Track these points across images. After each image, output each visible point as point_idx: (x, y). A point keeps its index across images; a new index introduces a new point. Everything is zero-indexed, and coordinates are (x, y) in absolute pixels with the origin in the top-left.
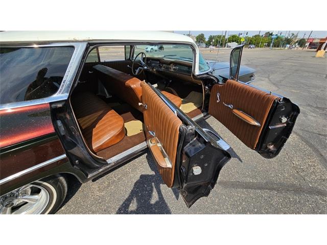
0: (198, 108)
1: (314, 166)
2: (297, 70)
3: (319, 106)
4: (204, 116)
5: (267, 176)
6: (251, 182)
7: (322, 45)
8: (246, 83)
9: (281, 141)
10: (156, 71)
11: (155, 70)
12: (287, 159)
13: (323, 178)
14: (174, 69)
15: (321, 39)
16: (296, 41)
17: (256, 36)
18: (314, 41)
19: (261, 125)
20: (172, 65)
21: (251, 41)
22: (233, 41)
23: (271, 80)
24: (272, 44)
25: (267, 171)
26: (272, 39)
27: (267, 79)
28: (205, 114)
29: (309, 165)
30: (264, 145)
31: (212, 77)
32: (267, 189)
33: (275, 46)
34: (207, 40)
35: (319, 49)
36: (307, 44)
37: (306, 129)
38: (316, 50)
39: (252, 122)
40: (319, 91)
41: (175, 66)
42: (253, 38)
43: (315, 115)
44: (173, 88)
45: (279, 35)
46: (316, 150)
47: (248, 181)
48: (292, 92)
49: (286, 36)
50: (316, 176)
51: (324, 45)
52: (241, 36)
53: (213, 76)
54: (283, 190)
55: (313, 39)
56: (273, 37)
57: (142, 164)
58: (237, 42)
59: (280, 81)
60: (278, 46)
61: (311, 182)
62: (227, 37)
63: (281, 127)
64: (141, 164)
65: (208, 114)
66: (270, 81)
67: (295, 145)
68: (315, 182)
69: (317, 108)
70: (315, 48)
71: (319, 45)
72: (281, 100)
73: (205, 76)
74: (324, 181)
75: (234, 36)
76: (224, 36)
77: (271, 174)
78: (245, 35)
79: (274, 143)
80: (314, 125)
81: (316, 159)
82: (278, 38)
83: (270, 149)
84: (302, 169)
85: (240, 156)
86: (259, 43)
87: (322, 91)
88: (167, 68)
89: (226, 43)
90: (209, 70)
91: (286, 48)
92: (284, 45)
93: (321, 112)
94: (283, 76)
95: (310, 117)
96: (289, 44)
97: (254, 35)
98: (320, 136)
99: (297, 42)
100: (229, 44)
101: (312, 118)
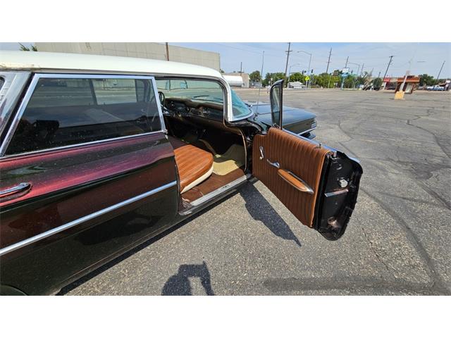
0: (240, 168)
1: (400, 245)
2: (373, 115)
3: (402, 160)
4: (248, 179)
5: (335, 267)
6: (312, 278)
7: (400, 85)
8: (298, 135)
9: (345, 214)
10: (182, 117)
11: (180, 116)
12: (363, 237)
13: (413, 263)
14: (205, 114)
15: (399, 79)
16: (371, 80)
17: (323, 74)
18: (391, 81)
19: (314, 191)
20: (201, 108)
21: (318, 80)
22: (296, 81)
23: (343, 127)
24: (343, 85)
25: (336, 259)
26: (342, 78)
27: (337, 127)
28: (249, 176)
29: (392, 244)
30: (323, 220)
31: (253, 125)
32: (335, 287)
33: (346, 86)
34: (264, 78)
35: (398, 90)
36: (384, 84)
37: (386, 192)
38: (394, 91)
39: (303, 188)
40: (400, 140)
41: (206, 110)
42: (319, 77)
43: (398, 172)
44: (206, 140)
45: (350, 73)
46: (401, 221)
47: (307, 277)
48: (368, 143)
49: (359, 75)
50: (403, 260)
51: (403, 85)
52: (305, 74)
53: (255, 123)
54: (358, 287)
55: (390, 79)
56: (343, 75)
57: (148, 260)
58: (302, 82)
59: (353, 129)
60: (350, 87)
61: (396, 272)
62: (288, 75)
63: (341, 194)
64: (145, 260)
65: (252, 177)
66: (341, 128)
67: (373, 216)
68: (402, 272)
69: (399, 162)
70: (393, 89)
71: (397, 85)
72: (335, 156)
73: (244, 123)
74: (414, 268)
75: (296, 74)
76: (285, 74)
77: (341, 262)
78: (310, 74)
79: (336, 217)
80: (397, 185)
81: (401, 234)
82: (349, 77)
83: (332, 227)
84: (384, 251)
85: (299, 237)
86: (328, 83)
87: (403, 140)
88: (196, 113)
89: (287, 82)
90: (250, 116)
91: (360, 89)
92: (357, 86)
93: (404, 167)
94: (357, 122)
95: (390, 174)
96: (363, 84)
97: (321, 73)
98: (405, 201)
99: (372, 82)
100: (292, 84)
101: (394, 177)
